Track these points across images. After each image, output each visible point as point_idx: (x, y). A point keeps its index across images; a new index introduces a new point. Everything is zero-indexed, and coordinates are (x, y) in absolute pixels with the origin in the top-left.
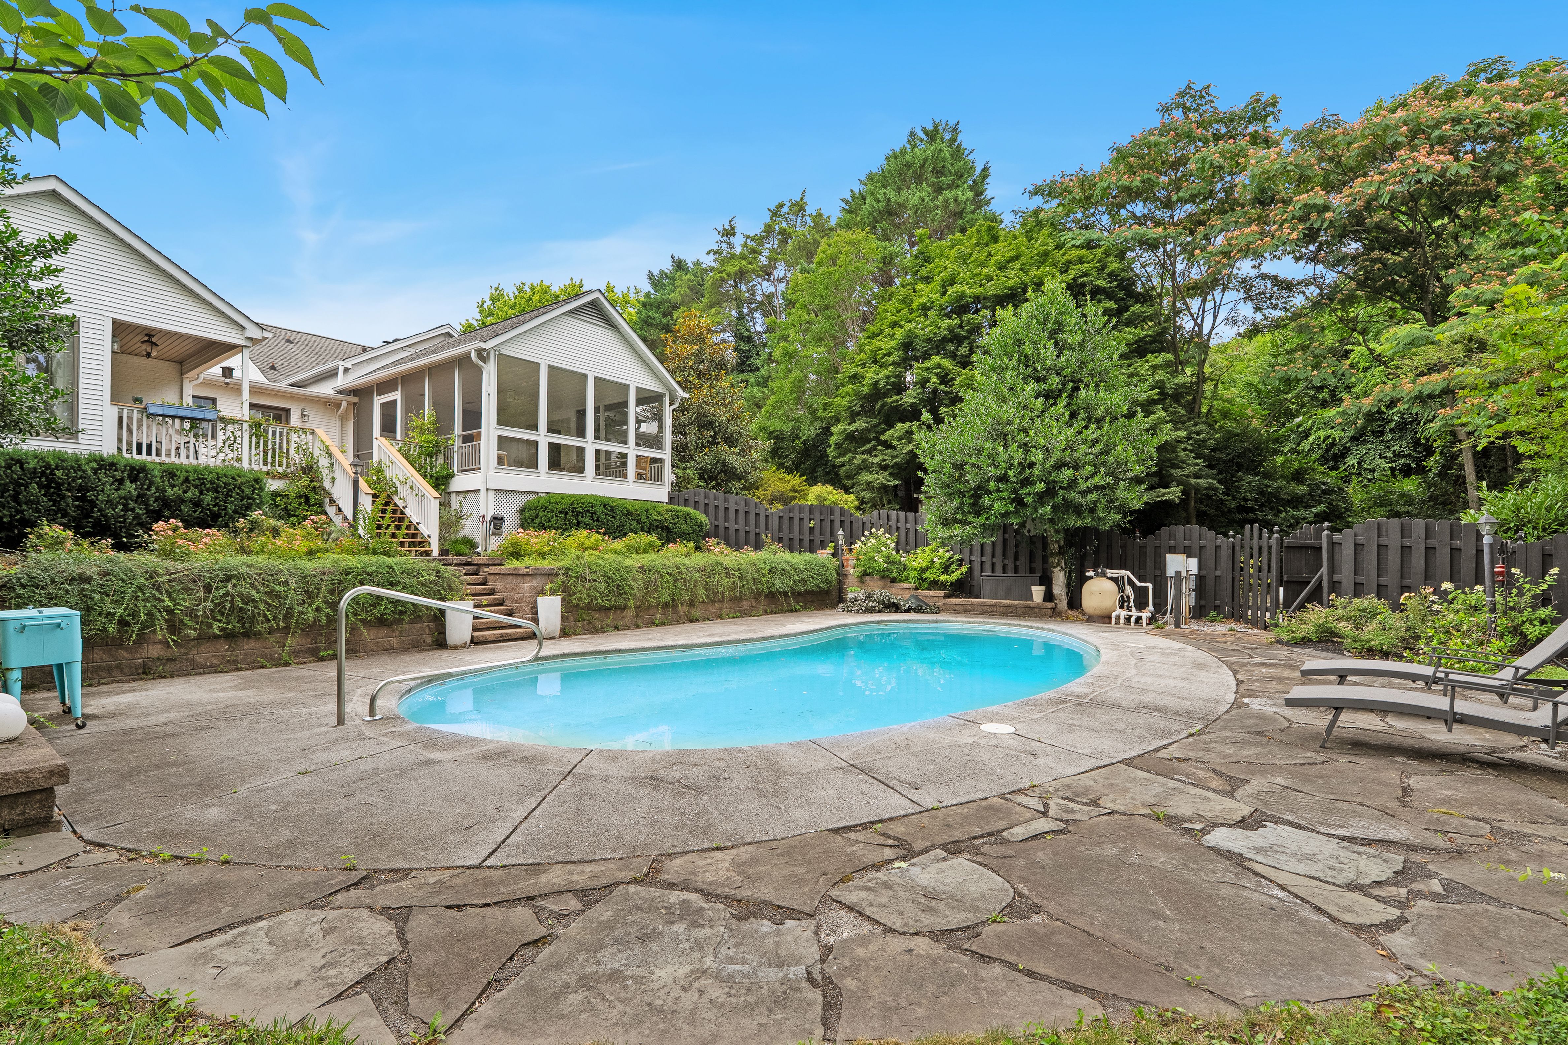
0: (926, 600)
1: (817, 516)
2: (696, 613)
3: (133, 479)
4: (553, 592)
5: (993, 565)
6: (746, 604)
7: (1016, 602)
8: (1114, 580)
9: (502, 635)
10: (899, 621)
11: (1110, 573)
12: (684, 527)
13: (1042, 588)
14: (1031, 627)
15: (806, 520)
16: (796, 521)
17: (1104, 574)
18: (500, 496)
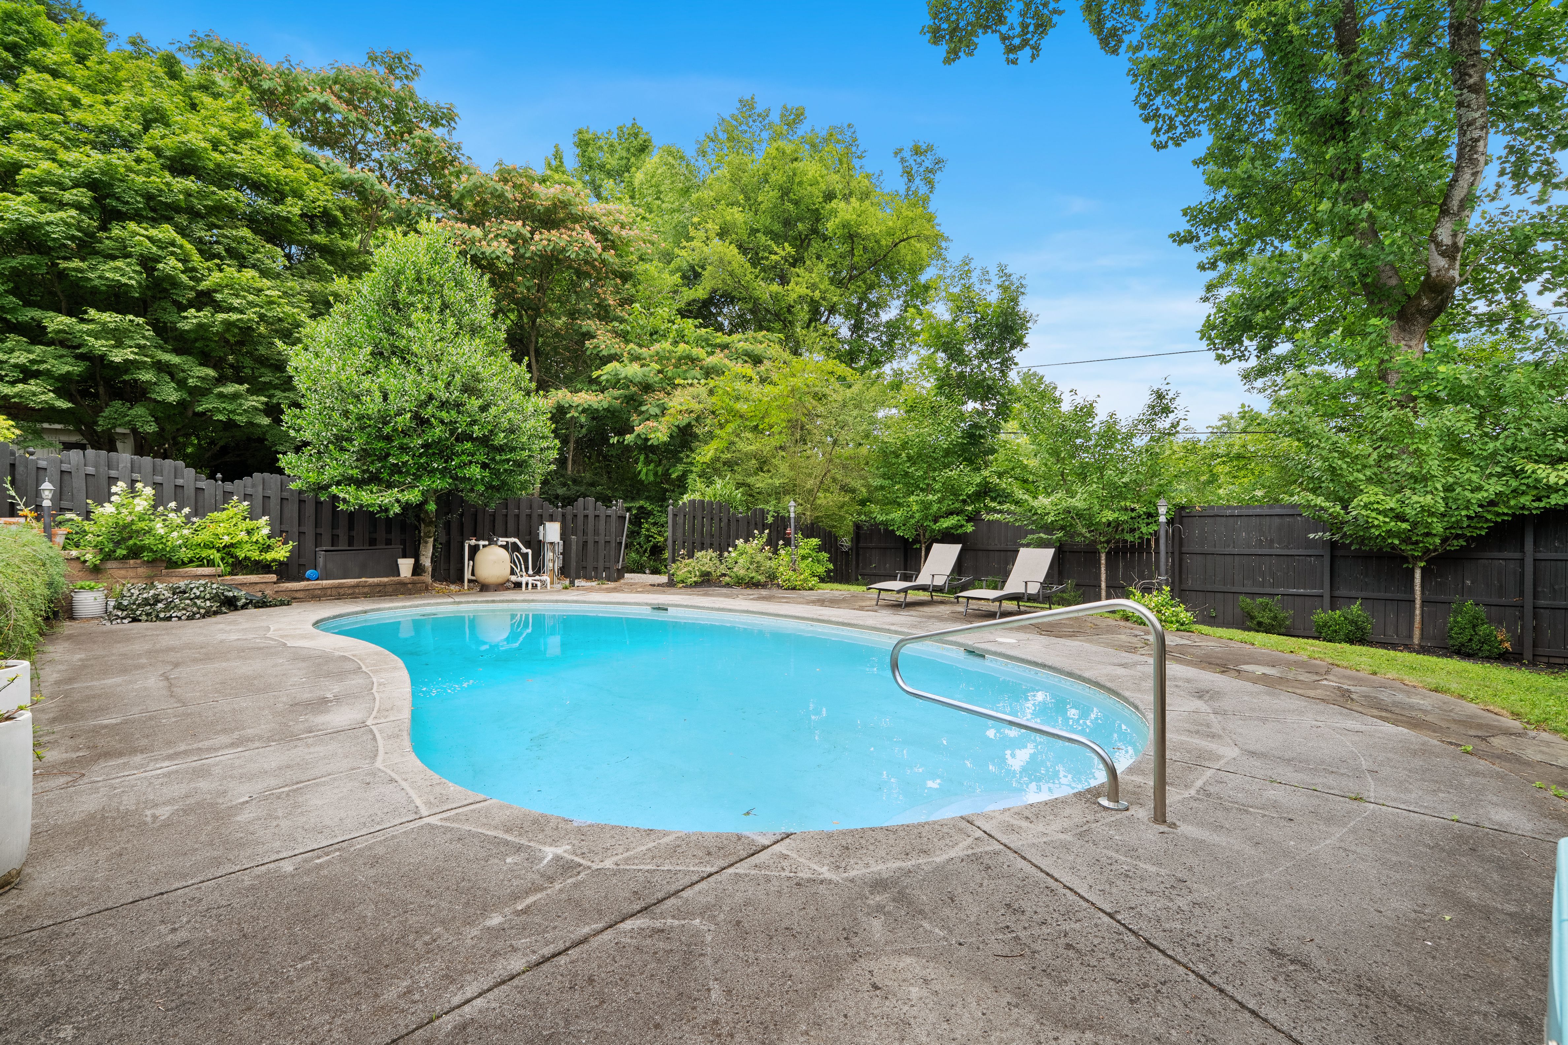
5: (318, 536)
7: (385, 579)
8: (505, 547)
11: (502, 541)
13: (411, 561)
14: (493, 601)
17: (496, 543)
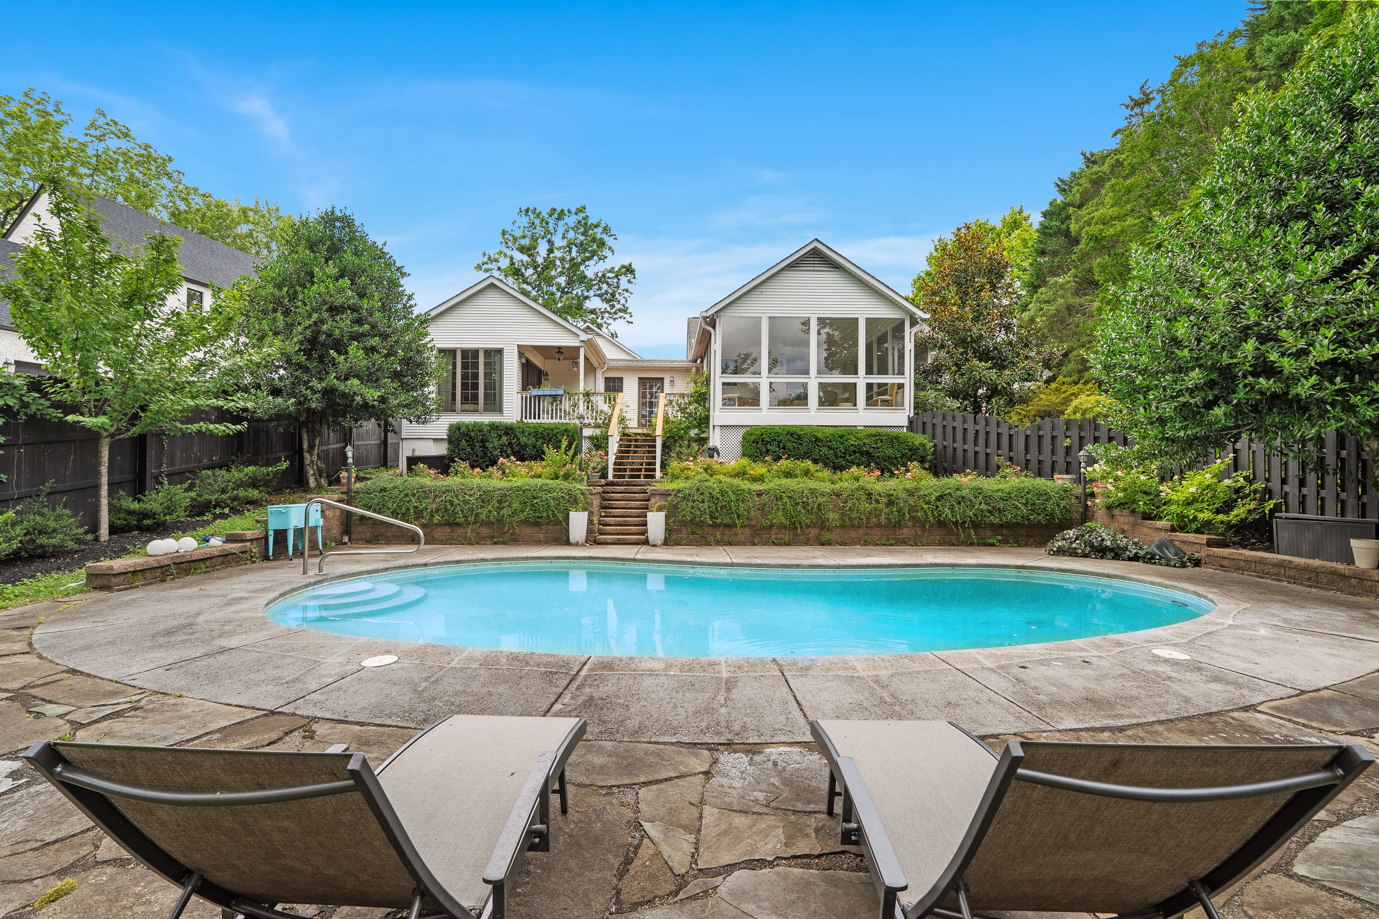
0: (1185, 548)
1: (1075, 432)
2: (827, 536)
3: (506, 434)
4: (660, 509)
6: (906, 532)
9: (619, 539)
10: (1051, 569)
12: (890, 452)
15: (1060, 437)
16: (1047, 441)
18: (725, 430)
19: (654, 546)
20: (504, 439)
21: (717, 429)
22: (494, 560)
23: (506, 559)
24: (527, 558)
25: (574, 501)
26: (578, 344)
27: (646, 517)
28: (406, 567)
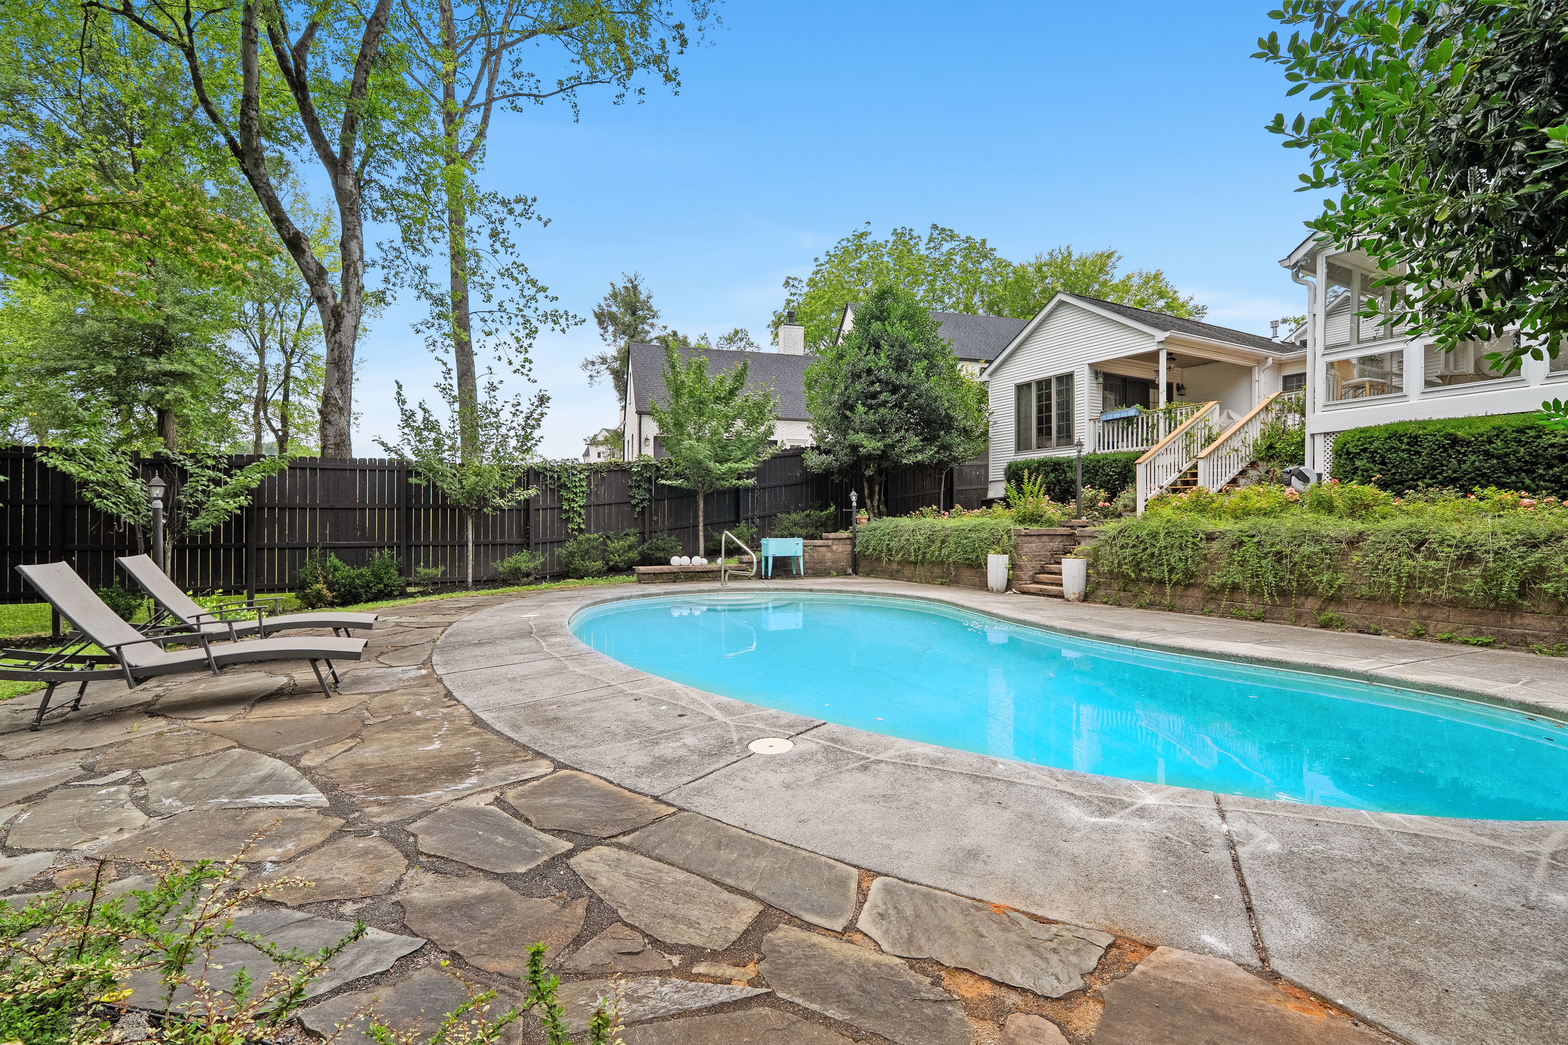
18: (1331, 440)
19: (1068, 600)
20: (1052, 475)
21: (1319, 440)
22: (869, 593)
23: (879, 594)
24: (894, 595)
25: (995, 542)
26: (1155, 348)
27: (1060, 563)
28: (794, 590)
